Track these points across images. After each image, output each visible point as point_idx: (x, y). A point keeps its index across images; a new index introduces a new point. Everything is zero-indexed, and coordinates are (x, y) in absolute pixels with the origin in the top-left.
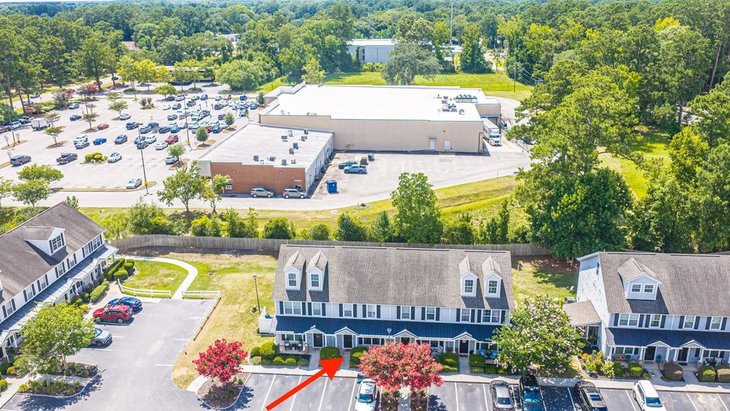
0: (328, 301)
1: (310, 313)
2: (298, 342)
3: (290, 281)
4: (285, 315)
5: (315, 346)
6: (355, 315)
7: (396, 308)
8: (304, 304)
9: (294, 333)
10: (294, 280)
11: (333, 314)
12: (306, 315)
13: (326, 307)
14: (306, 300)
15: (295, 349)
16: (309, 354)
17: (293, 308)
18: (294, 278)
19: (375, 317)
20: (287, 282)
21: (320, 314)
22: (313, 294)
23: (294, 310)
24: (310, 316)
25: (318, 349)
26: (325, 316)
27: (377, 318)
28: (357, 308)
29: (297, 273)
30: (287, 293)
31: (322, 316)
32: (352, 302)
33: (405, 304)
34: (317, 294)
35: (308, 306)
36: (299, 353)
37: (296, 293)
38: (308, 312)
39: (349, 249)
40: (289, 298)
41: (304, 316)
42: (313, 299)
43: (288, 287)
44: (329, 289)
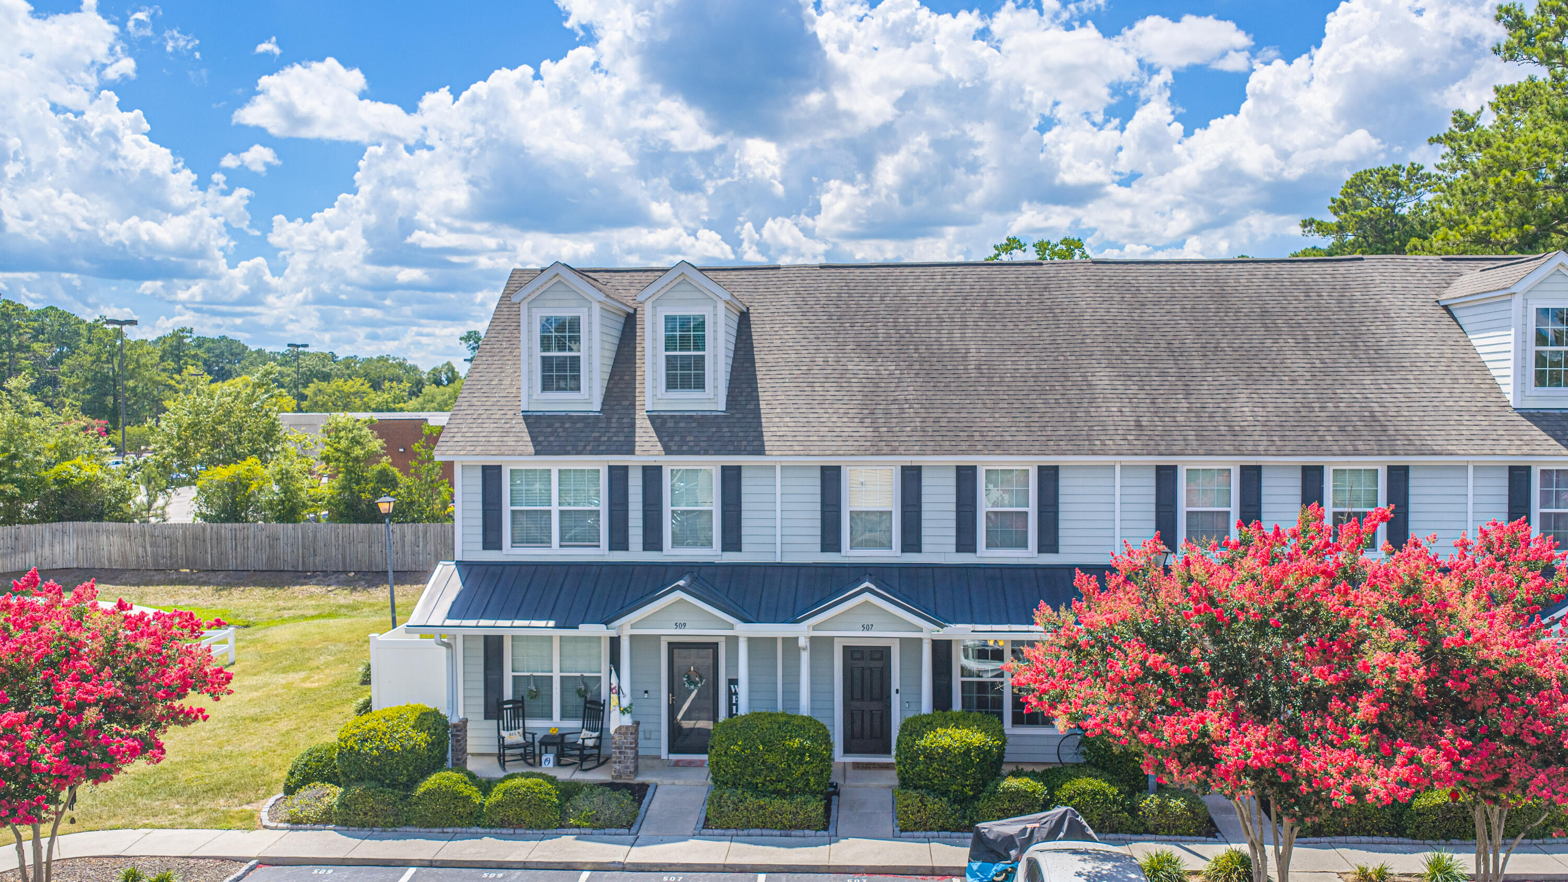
0: (760, 450)
1: (652, 541)
2: (576, 724)
3: (546, 363)
4: (509, 553)
5: (671, 751)
6: (912, 541)
7: (1150, 482)
8: (618, 476)
9: (555, 627)
10: (572, 358)
11: (787, 540)
12: (627, 549)
13: (744, 490)
14: (631, 452)
15: (558, 763)
16: (639, 779)
17: (555, 509)
18: (574, 346)
19: (1026, 547)
20: (530, 372)
21: (710, 544)
22: (670, 424)
23: (561, 522)
24: (652, 557)
25: (690, 764)
26: (740, 550)
27: (1039, 551)
28: (924, 490)
29: (586, 310)
30: (527, 424)
31: (723, 550)
32: (893, 452)
33: (1201, 452)
34: (694, 425)
35: (640, 490)
36: (579, 776)
37: (578, 425)
38: (640, 531)
39: (852, 270)
40: (539, 448)
41: (619, 557)
42: (673, 448)
43: (535, 397)
44: (763, 405)
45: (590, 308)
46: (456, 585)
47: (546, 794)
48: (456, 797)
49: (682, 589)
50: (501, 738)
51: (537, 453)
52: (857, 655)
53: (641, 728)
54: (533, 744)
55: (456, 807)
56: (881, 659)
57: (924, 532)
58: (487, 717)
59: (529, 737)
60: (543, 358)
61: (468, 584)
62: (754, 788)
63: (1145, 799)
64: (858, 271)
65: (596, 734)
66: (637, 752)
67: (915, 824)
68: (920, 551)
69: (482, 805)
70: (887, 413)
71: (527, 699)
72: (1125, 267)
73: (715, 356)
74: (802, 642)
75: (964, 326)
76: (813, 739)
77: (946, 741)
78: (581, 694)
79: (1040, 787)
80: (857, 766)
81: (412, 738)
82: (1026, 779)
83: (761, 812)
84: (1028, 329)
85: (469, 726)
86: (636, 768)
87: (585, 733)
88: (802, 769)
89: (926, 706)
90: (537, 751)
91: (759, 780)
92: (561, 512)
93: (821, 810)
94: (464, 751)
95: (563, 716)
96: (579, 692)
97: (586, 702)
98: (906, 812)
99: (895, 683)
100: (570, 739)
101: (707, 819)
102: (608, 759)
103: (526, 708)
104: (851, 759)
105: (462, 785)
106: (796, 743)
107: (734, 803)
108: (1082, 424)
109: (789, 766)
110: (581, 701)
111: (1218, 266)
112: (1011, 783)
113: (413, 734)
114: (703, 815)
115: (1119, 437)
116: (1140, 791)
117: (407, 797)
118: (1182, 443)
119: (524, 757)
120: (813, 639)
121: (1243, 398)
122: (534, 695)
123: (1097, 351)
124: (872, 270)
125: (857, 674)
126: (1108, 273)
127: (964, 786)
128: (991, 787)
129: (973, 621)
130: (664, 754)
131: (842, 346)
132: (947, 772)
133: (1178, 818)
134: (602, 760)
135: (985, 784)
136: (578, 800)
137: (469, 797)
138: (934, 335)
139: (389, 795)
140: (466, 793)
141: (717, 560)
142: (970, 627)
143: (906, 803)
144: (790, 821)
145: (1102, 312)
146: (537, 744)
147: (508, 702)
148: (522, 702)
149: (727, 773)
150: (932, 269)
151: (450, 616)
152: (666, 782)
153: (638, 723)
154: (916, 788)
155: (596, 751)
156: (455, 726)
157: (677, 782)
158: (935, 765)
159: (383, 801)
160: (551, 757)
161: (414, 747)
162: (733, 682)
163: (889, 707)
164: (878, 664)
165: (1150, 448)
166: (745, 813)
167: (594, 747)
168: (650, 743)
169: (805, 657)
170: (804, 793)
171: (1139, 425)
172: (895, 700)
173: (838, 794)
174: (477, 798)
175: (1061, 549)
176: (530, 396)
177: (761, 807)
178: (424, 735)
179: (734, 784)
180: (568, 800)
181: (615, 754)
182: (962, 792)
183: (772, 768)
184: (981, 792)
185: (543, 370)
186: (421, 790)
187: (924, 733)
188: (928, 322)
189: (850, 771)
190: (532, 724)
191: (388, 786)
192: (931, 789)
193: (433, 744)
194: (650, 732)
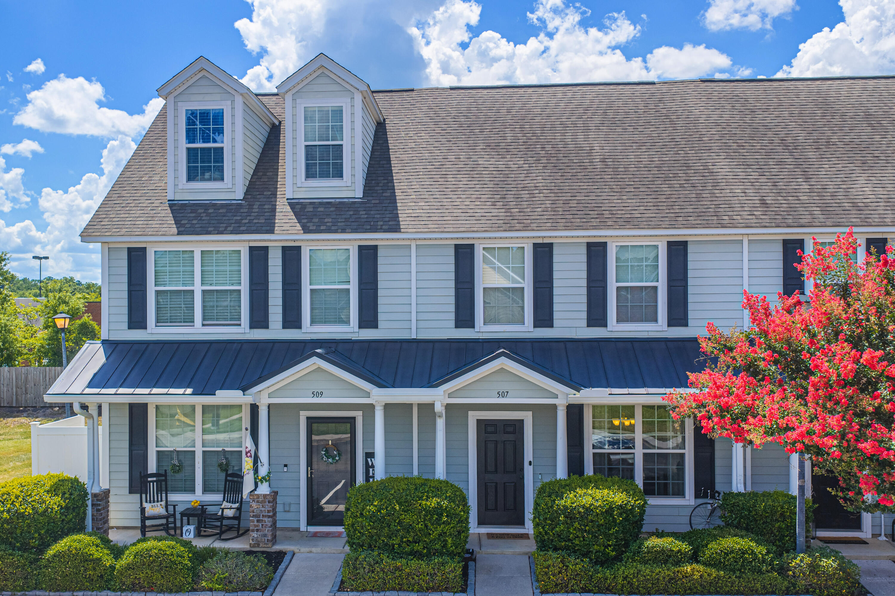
0: (396, 229)
1: (292, 319)
2: (217, 497)
3: (191, 153)
4: (153, 332)
5: (310, 523)
6: (544, 316)
7: (777, 255)
8: (259, 256)
9: (193, 394)
10: (215, 149)
11: (422, 316)
12: (267, 327)
13: (381, 268)
14: (271, 231)
15: (199, 534)
16: (277, 548)
17: (198, 288)
18: (218, 138)
19: (656, 321)
20: (176, 163)
21: (347, 322)
22: (310, 209)
23: (204, 301)
24: (292, 334)
25: (327, 535)
26: (376, 327)
27: (669, 325)
28: (556, 267)
29: (229, 103)
30: (171, 210)
31: (360, 327)
32: (526, 228)
33: (828, 224)
34: (332, 209)
35: (279, 270)
36: (218, 545)
37: (221, 211)
38: (280, 310)
39: (480, 91)
40: (182, 229)
41: (259, 334)
42: (311, 228)
43: (180, 187)
44: (398, 193)
45: (233, 101)
46: (100, 359)
47: (178, 556)
48: (86, 559)
49: (319, 356)
50: (143, 510)
51: (179, 233)
52: (490, 429)
53: (279, 500)
54: (174, 515)
55: (85, 570)
56: (514, 433)
57: (556, 307)
58: (131, 491)
59: (171, 508)
60: (188, 149)
61: (111, 359)
62: (390, 549)
63: (795, 558)
64: (485, 91)
65: (236, 505)
66: (274, 523)
67: (556, 585)
68: (552, 326)
69: (113, 568)
70: (518, 197)
71: (169, 473)
72: (733, 84)
73: (353, 145)
74: (439, 408)
75: (587, 129)
76: (451, 500)
77: (587, 501)
78: (224, 468)
79: (685, 547)
80: (491, 536)
81: (44, 502)
82: (670, 539)
83: (397, 573)
84: (648, 131)
85: (112, 499)
86: (274, 537)
87: (225, 504)
88: (439, 529)
89: (561, 473)
90: (178, 524)
91: (396, 541)
92: (204, 292)
93: (459, 572)
94: (106, 521)
95: (206, 490)
96: (220, 465)
97: (227, 475)
98: (546, 573)
99: (528, 455)
100: (211, 509)
101: (342, 582)
102: (247, 531)
103: (169, 483)
104: (484, 530)
105: (94, 548)
106: (433, 502)
107: (370, 565)
108: (709, 203)
109: (426, 526)
110: (223, 476)
111: (818, 82)
112: (654, 542)
113: (47, 498)
114: (339, 579)
115: (745, 213)
116: (788, 552)
117: (37, 560)
118: (809, 217)
119: (166, 528)
120: (448, 407)
121: (862, 180)
122: (178, 469)
123: (715, 146)
124: (498, 90)
125: (491, 446)
126: (717, 89)
127: (607, 547)
128: (634, 547)
129: (608, 385)
130: (303, 527)
131: (473, 148)
132: (588, 532)
133: (830, 577)
134: (241, 532)
135: (627, 545)
136: (211, 564)
137: (99, 559)
138: (559, 137)
139: (18, 558)
140: (97, 555)
141: (354, 337)
142: (608, 390)
143: (546, 564)
144: (428, 583)
145: (715, 117)
146: (178, 516)
147: (152, 475)
148: (165, 475)
149: (363, 534)
150: (554, 89)
151: (90, 385)
152: (303, 549)
153: (276, 493)
154: (556, 549)
155: (236, 522)
156: (95, 495)
157: (314, 550)
158: (576, 525)
159: (12, 565)
160: (192, 528)
161: (46, 510)
162: (370, 455)
163: (522, 478)
164: (511, 437)
165: (777, 221)
166: (381, 575)
167: (234, 518)
168: (288, 516)
169: (441, 423)
170: (442, 554)
171: (763, 203)
172: (528, 472)
173: (475, 560)
174: (108, 561)
175: (690, 322)
176: (176, 185)
177: (397, 569)
178: (57, 499)
179: (370, 546)
180: (202, 563)
181: (252, 523)
182: (604, 553)
183: (409, 528)
184: (623, 552)
185: (189, 161)
186: (51, 552)
187: (563, 493)
188: (553, 127)
189: (485, 541)
190: (174, 497)
191: (19, 549)
192: (572, 550)
193: (67, 508)
194: (290, 504)
